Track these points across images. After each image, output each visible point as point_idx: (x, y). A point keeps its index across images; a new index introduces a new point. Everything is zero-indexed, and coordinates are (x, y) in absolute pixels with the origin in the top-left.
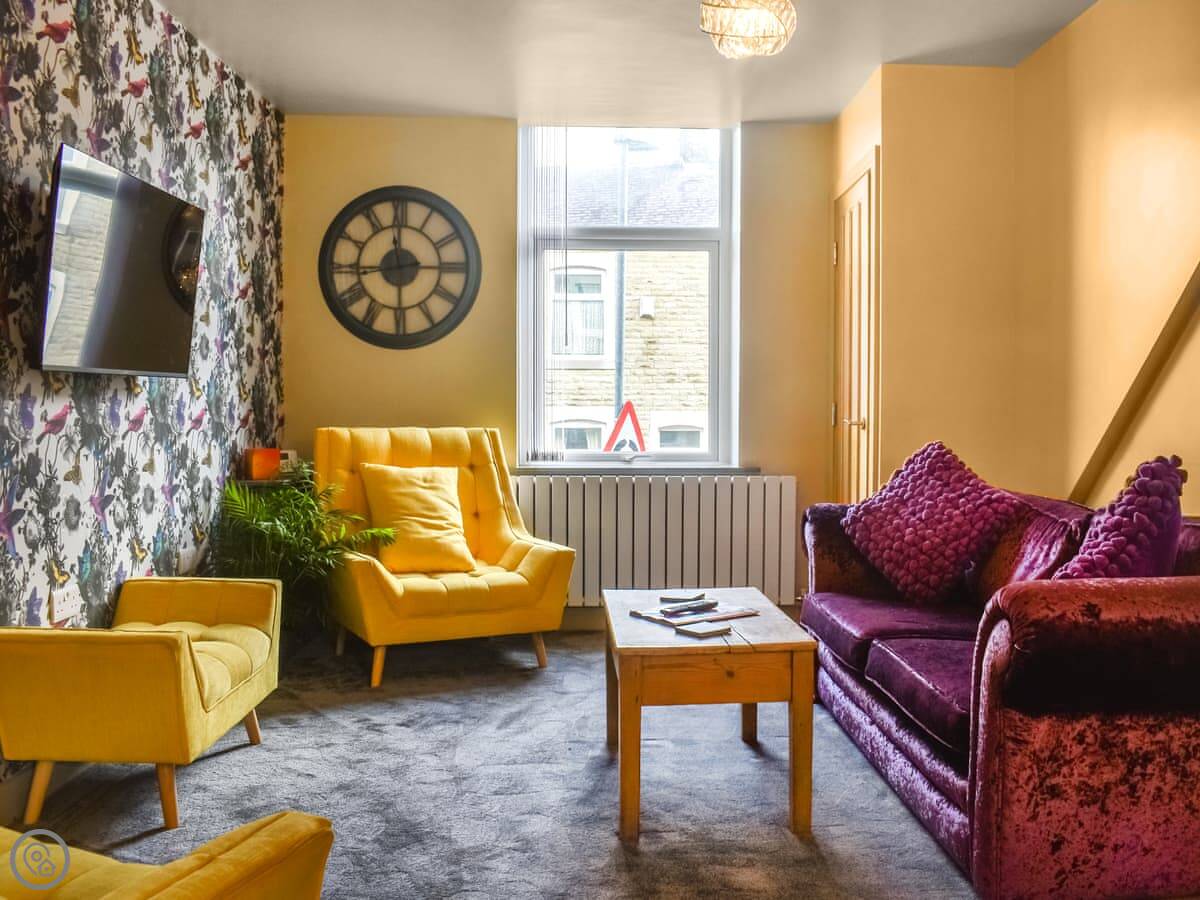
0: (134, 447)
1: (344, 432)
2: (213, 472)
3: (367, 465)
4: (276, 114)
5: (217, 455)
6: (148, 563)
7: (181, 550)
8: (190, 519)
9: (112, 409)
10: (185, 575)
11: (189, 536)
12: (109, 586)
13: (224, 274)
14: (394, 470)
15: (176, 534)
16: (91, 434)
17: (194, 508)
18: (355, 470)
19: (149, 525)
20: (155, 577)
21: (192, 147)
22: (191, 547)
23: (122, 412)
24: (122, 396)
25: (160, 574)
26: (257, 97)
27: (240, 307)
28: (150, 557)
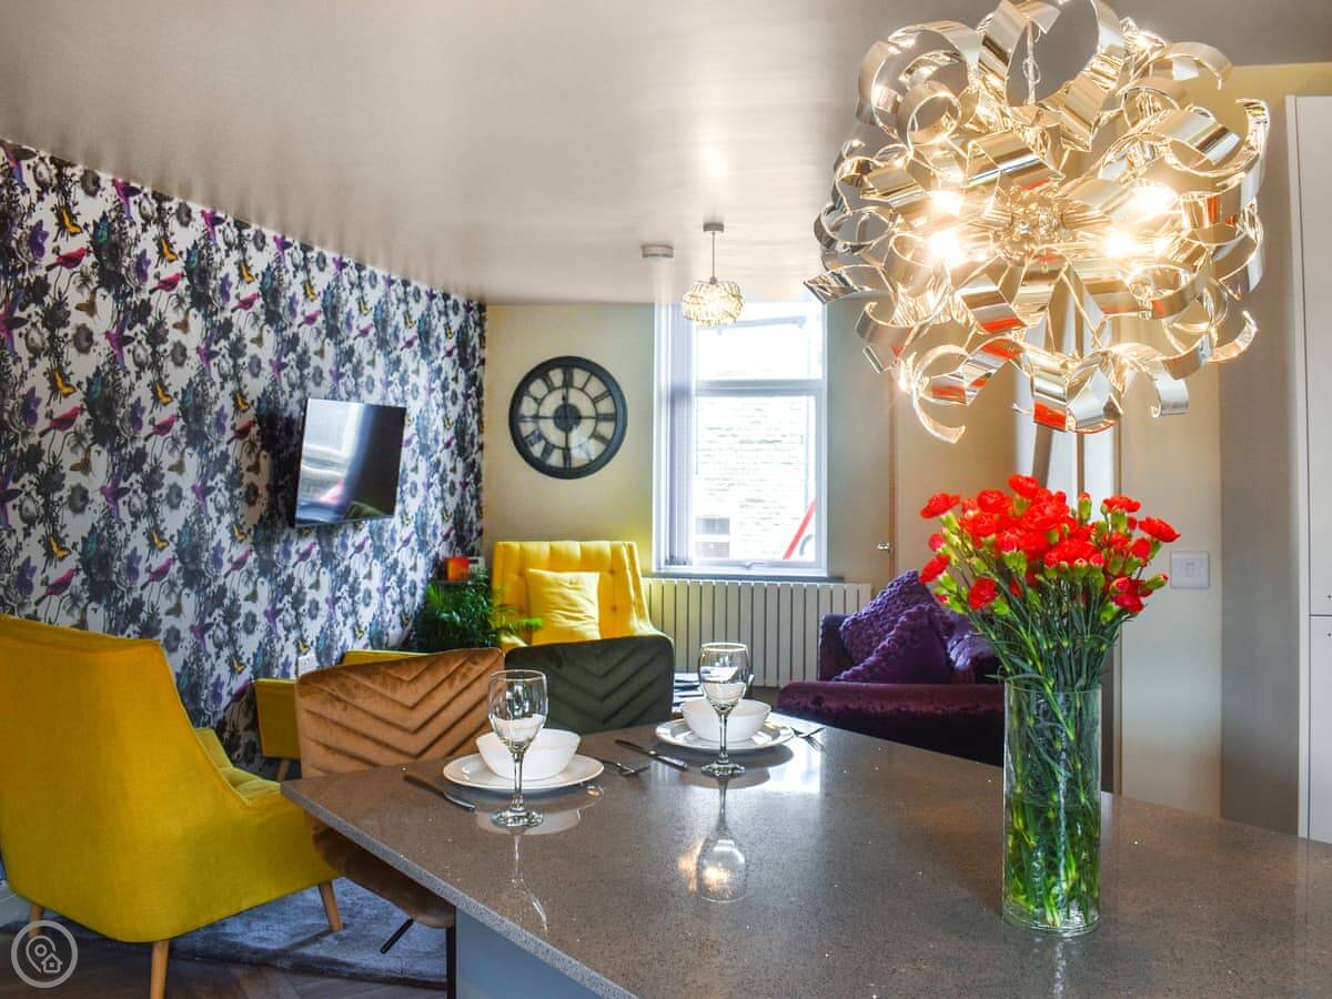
0: (358, 564)
1: (516, 545)
2: (419, 575)
3: (531, 570)
4: (478, 308)
5: (422, 563)
6: (365, 639)
7: (391, 631)
8: (398, 609)
9: (343, 540)
10: (393, 648)
11: (396, 620)
12: (336, 654)
13: (431, 435)
14: (549, 574)
15: (387, 619)
16: (328, 559)
17: (402, 601)
18: (522, 574)
19: (366, 616)
20: (369, 650)
21: (407, 356)
22: (399, 629)
23: (349, 542)
24: (350, 532)
25: (374, 648)
26: (461, 301)
27: (445, 457)
28: (366, 636)
